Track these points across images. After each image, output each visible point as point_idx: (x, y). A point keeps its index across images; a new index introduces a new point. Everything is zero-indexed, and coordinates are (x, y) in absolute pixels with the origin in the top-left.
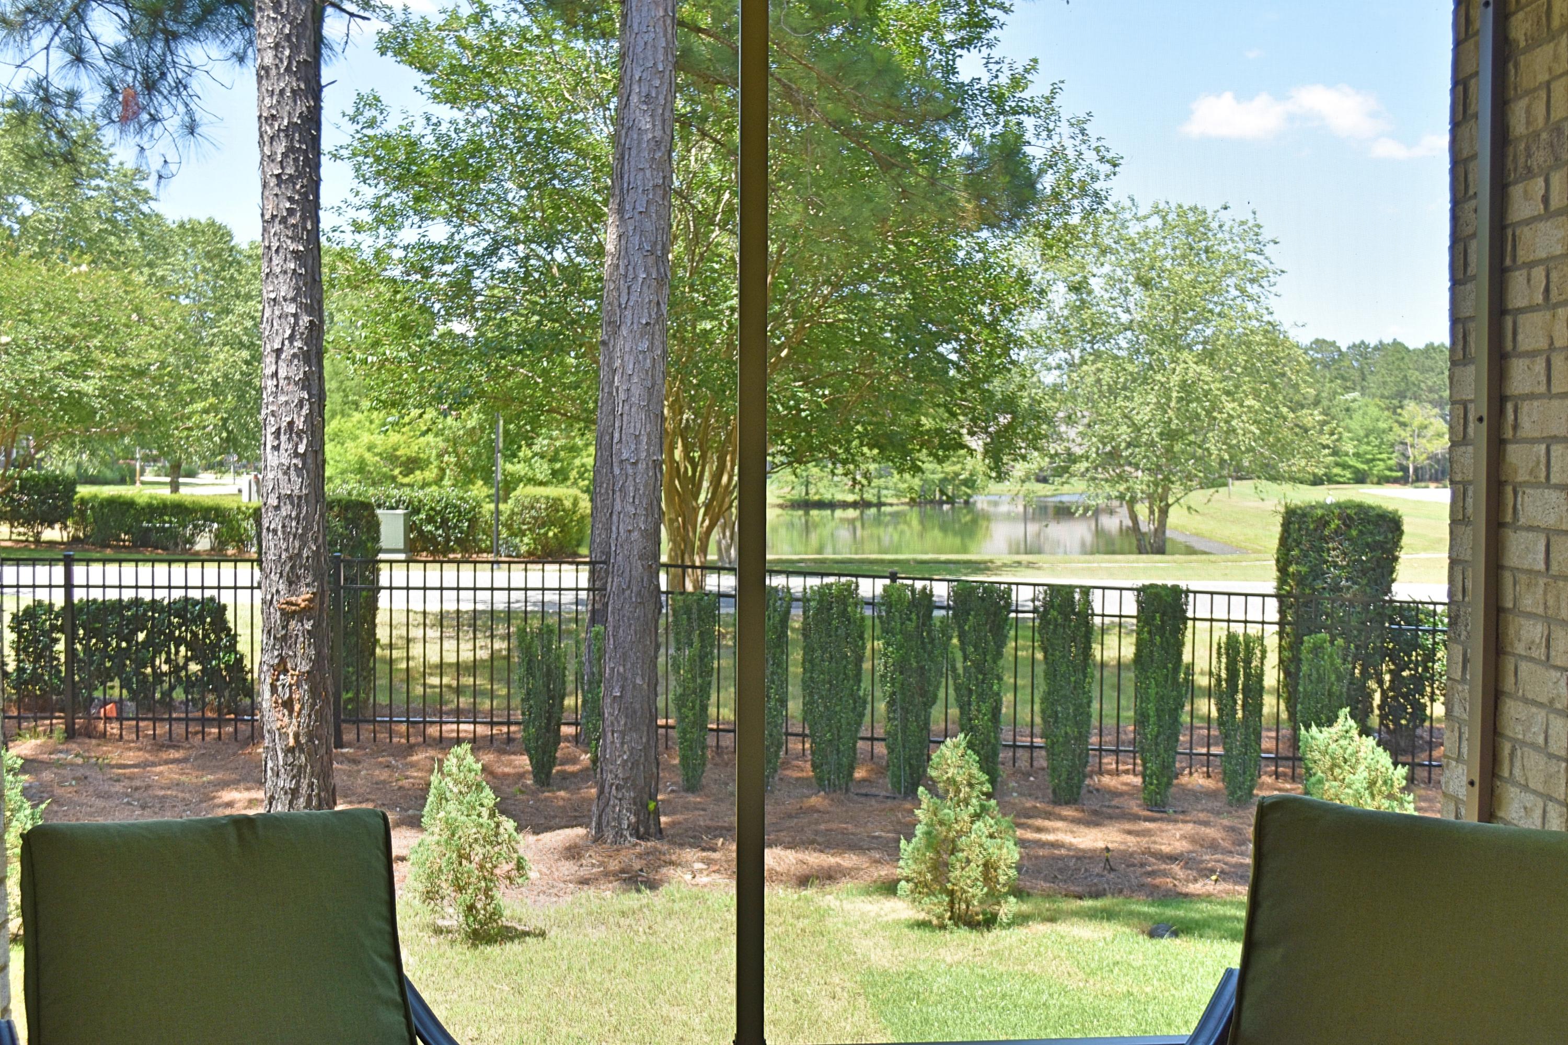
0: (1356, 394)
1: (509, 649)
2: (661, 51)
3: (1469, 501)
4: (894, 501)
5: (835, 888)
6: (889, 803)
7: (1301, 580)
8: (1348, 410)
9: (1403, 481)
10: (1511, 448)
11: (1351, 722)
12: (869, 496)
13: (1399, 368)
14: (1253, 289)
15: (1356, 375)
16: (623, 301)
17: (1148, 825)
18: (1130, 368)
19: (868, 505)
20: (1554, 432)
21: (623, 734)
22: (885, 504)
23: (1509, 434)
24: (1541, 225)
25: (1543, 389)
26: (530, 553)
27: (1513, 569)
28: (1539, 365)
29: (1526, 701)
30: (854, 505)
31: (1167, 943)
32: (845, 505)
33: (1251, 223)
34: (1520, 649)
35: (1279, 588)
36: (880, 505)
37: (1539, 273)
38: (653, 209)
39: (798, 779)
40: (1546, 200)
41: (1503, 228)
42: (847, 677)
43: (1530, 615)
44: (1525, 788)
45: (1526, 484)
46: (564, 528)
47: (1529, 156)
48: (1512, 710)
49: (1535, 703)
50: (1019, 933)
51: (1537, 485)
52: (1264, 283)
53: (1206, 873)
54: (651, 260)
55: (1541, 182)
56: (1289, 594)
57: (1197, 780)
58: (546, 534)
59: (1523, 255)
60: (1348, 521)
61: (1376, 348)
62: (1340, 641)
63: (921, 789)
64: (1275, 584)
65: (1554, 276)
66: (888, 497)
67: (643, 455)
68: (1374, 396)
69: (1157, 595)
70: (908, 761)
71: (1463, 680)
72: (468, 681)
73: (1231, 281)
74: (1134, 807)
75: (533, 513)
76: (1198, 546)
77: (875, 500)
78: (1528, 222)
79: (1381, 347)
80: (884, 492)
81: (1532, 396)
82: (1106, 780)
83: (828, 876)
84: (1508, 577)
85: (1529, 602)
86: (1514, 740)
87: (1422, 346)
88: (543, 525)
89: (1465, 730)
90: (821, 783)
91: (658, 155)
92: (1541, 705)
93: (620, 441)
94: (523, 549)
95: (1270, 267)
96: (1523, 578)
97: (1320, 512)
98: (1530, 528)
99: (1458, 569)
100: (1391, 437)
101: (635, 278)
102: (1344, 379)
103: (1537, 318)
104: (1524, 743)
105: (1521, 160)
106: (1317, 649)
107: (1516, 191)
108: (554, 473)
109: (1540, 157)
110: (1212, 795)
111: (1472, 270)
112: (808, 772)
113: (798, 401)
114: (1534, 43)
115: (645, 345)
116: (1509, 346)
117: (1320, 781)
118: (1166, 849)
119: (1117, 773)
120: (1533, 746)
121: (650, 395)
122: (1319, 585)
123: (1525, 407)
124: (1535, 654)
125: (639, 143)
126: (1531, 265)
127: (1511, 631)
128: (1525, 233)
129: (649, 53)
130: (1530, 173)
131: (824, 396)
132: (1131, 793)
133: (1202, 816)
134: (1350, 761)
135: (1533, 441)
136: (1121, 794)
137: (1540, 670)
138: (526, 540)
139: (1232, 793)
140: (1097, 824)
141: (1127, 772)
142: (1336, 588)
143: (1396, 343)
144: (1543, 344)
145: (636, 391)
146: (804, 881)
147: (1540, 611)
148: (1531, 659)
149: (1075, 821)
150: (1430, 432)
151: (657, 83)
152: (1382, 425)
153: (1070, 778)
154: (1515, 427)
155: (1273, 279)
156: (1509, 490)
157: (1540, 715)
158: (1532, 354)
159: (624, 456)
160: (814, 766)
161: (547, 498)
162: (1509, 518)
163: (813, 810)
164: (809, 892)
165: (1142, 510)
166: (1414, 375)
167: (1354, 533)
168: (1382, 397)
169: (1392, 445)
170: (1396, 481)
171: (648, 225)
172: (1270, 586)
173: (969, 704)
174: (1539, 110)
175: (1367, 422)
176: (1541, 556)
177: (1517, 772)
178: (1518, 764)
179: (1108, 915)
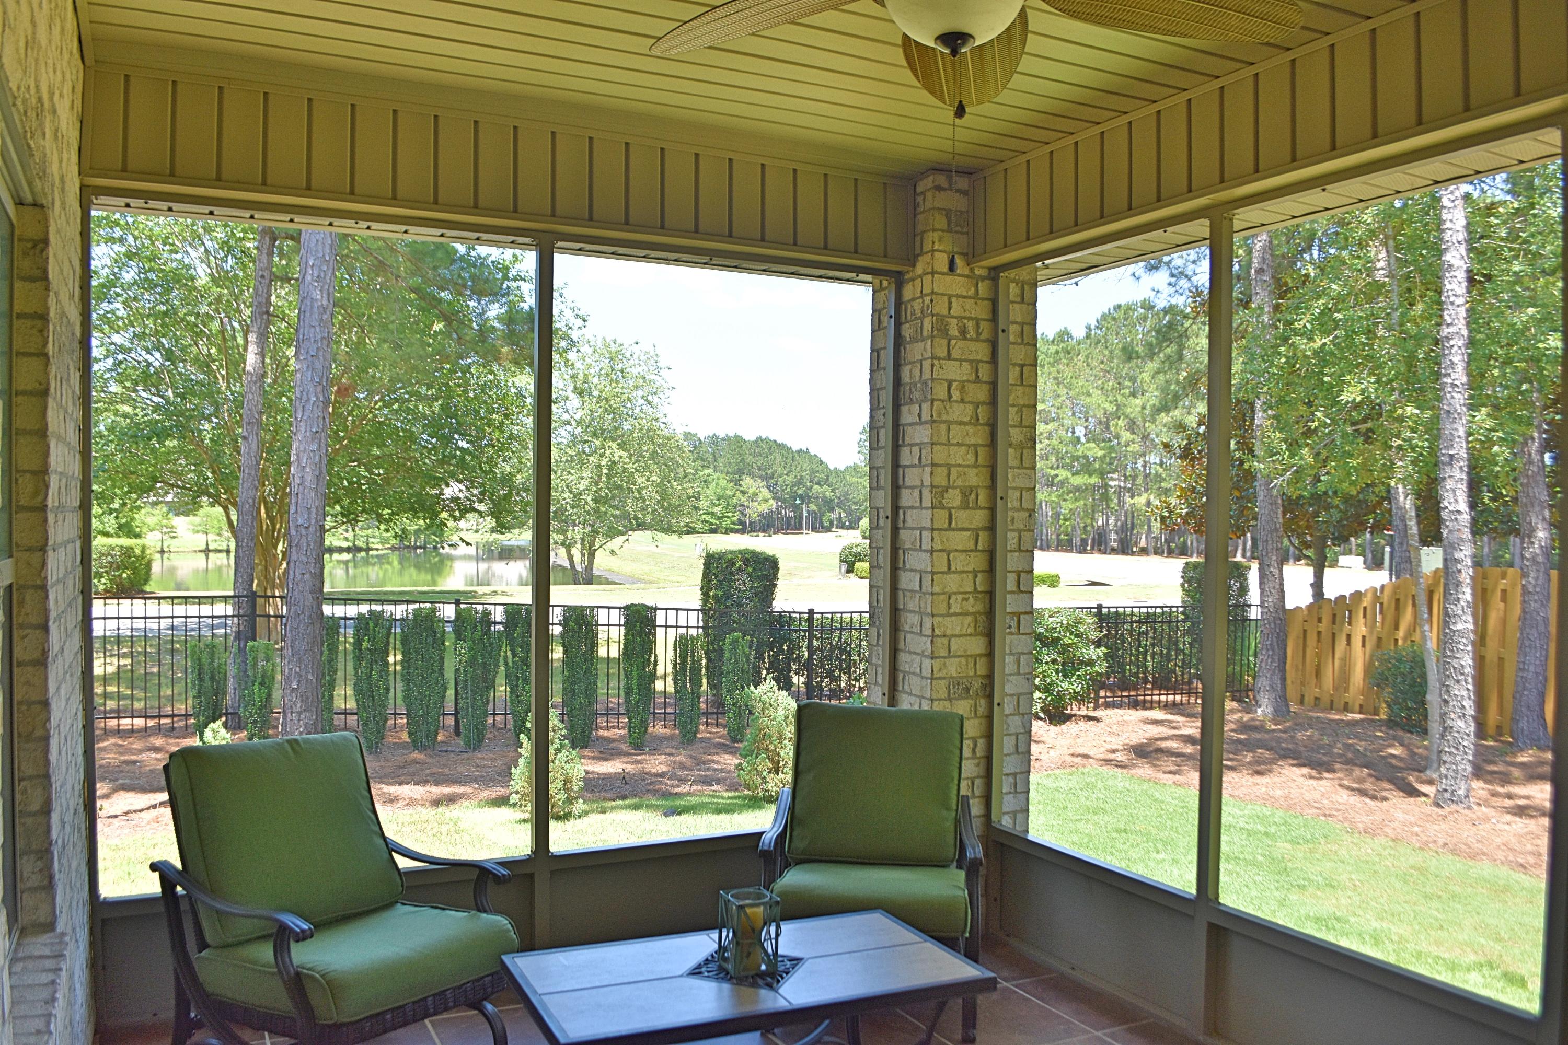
0: (710, 471)
1: (132, 665)
2: (328, 247)
3: (880, 557)
4: (380, 546)
5: (456, 806)
6: (465, 756)
7: (718, 600)
8: (705, 481)
9: (743, 531)
10: (902, 532)
11: (773, 682)
12: (359, 543)
13: (739, 453)
14: (655, 400)
15: (710, 458)
16: (299, 416)
17: (639, 758)
18: (570, 452)
19: (359, 550)
20: (924, 525)
21: (300, 713)
22: (372, 549)
23: (901, 525)
24: (918, 427)
25: (918, 504)
26: (106, 591)
27: (904, 590)
28: (916, 493)
29: (910, 652)
30: (348, 550)
31: (676, 818)
32: (340, 550)
33: (652, 353)
34: (907, 628)
35: (704, 604)
36: (368, 549)
37: (916, 450)
38: (321, 353)
39: (394, 744)
40: (920, 416)
41: (898, 425)
42: (434, 671)
43: (911, 612)
44: (911, 694)
45: (909, 549)
46: (135, 570)
47: (911, 393)
48: (903, 657)
49: (915, 653)
50: (585, 820)
51: (915, 550)
52: (661, 395)
53: (683, 780)
54: (319, 388)
55: (917, 406)
56: (710, 609)
57: (658, 729)
58: (120, 575)
59: (908, 440)
60: (746, 562)
61: (723, 439)
62: (748, 637)
63: (522, 736)
64: (700, 603)
65: (923, 452)
66: (375, 543)
67: (313, 521)
68: (722, 472)
69: (638, 611)
70: (476, 726)
71: (878, 644)
72: (112, 689)
73: (640, 393)
74: (624, 747)
75: (109, 559)
76: (611, 578)
77: (364, 546)
78: (911, 425)
79: (726, 438)
80: (371, 540)
81: (912, 508)
82: (601, 732)
83: (451, 799)
84: (901, 594)
85: (911, 606)
86: (904, 672)
87: (754, 439)
88: (118, 568)
89: (880, 670)
90: (416, 744)
91: (325, 317)
92: (918, 654)
93: (296, 512)
94: (101, 587)
95: (665, 385)
96: (908, 594)
97: (729, 556)
98: (912, 570)
99: (874, 590)
100: (735, 501)
101: (308, 400)
102: (703, 460)
103: (915, 471)
104: (909, 673)
105: (907, 395)
106: (734, 642)
107: (904, 409)
108: (120, 527)
109: (917, 395)
110: (670, 738)
111: (882, 443)
112: (405, 737)
113: (359, 477)
114: (914, 340)
115: (315, 447)
116: (901, 482)
117: (757, 718)
118: (654, 771)
119: (608, 728)
120: (914, 673)
121: (318, 480)
122: (729, 603)
123: (909, 512)
124: (914, 630)
125: (312, 307)
126: (912, 445)
127: (902, 620)
128: (909, 430)
129: (320, 247)
130: (911, 401)
131: (379, 475)
132: (621, 739)
133: (668, 750)
134: (773, 706)
135: (913, 529)
136: (614, 741)
137: (917, 638)
138: (103, 580)
139: (684, 736)
140: (606, 759)
141: (613, 727)
142: (740, 605)
143: (736, 436)
144: (918, 483)
145: (309, 478)
146: (436, 803)
147: (917, 609)
148: (912, 633)
149: (593, 758)
150: (760, 498)
151: (325, 268)
152: (729, 493)
153: (583, 732)
154: (904, 522)
155: (666, 391)
156: (901, 552)
157: (917, 659)
158: (913, 488)
159: (300, 522)
160: (410, 734)
161: (122, 547)
162: (901, 565)
163: (416, 762)
164: (441, 809)
165: (576, 552)
166: (749, 459)
167: (750, 570)
168: (728, 473)
169: (735, 507)
170: (737, 531)
171: (318, 365)
172: (697, 604)
173: (517, 685)
174: (917, 373)
175: (719, 490)
176: (918, 583)
177: (906, 687)
178: (906, 683)
179: (636, 807)
